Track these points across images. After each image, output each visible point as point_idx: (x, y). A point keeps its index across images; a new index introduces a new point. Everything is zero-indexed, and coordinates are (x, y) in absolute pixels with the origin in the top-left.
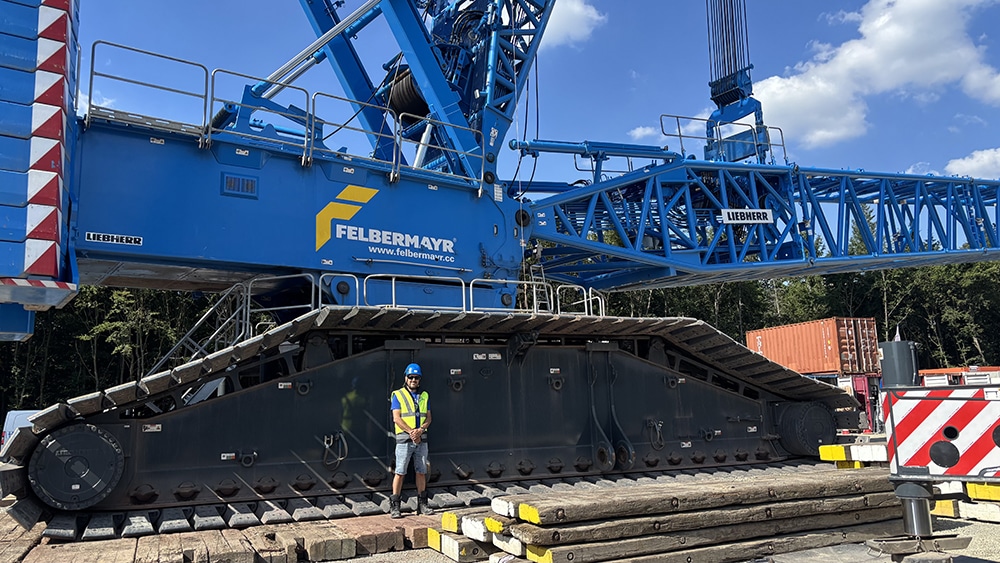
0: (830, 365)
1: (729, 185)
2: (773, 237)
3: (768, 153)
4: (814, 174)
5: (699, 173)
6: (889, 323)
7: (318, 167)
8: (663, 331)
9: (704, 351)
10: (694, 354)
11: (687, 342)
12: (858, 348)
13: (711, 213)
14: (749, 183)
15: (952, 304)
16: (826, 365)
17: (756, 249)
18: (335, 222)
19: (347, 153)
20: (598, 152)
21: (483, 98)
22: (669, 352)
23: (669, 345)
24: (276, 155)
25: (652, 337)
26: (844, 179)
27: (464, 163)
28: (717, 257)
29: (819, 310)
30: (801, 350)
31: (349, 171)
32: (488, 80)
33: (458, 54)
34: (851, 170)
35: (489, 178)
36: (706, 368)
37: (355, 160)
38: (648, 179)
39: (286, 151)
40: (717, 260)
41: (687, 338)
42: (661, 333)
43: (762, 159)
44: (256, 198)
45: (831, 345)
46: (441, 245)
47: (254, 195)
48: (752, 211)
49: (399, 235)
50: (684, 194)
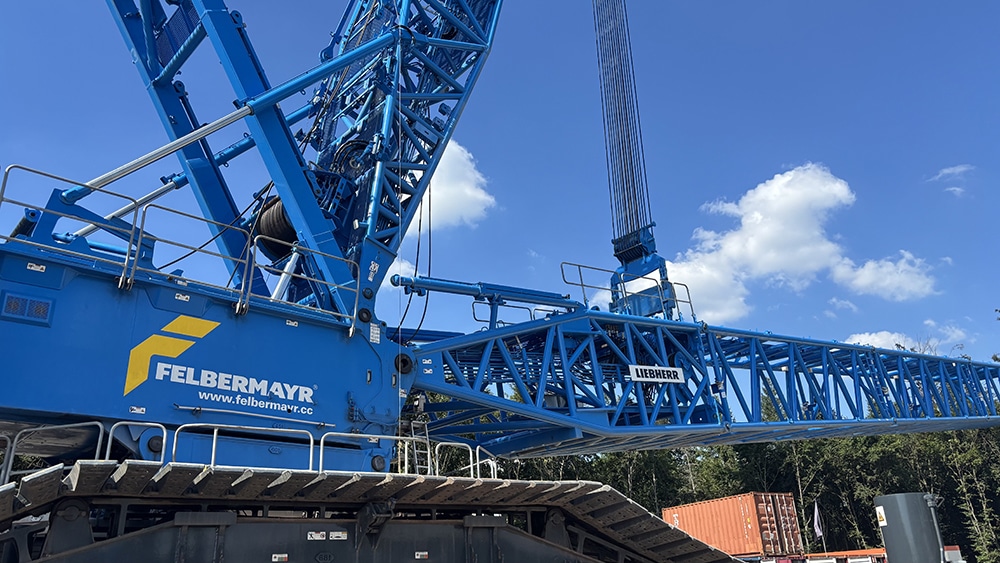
0: (752, 545)
1: (636, 341)
2: (686, 399)
3: (675, 310)
4: (723, 333)
5: (605, 325)
6: (804, 501)
7: (143, 293)
8: (562, 499)
9: (612, 527)
10: (602, 531)
11: (593, 514)
12: (779, 526)
13: (618, 369)
14: (657, 340)
15: (862, 480)
16: (747, 546)
17: (668, 411)
18: (155, 360)
19: (183, 276)
20: (494, 296)
21: (363, 229)
22: (570, 528)
23: (571, 520)
24: (86, 274)
25: (549, 508)
26: (753, 342)
27: (335, 299)
28: (626, 418)
29: (734, 486)
30: (720, 529)
31: (182, 298)
32: (370, 210)
33: (338, 183)
34: (759, 331)
35: (365, 315)
36: (616, 548)
37: (192, 285)
38: (549, 328)
39: (100, 269)
40: (627, 422)
41: (591, 509)
42: (559, 502)
43: (670, 316)
44: (46, 325)
45: (751, 523)
46: (297, 394)
47: (47, 321)
48: (661, 368)
49: (241, 378)
50: (588, 347)
